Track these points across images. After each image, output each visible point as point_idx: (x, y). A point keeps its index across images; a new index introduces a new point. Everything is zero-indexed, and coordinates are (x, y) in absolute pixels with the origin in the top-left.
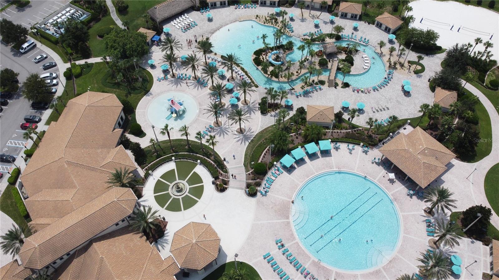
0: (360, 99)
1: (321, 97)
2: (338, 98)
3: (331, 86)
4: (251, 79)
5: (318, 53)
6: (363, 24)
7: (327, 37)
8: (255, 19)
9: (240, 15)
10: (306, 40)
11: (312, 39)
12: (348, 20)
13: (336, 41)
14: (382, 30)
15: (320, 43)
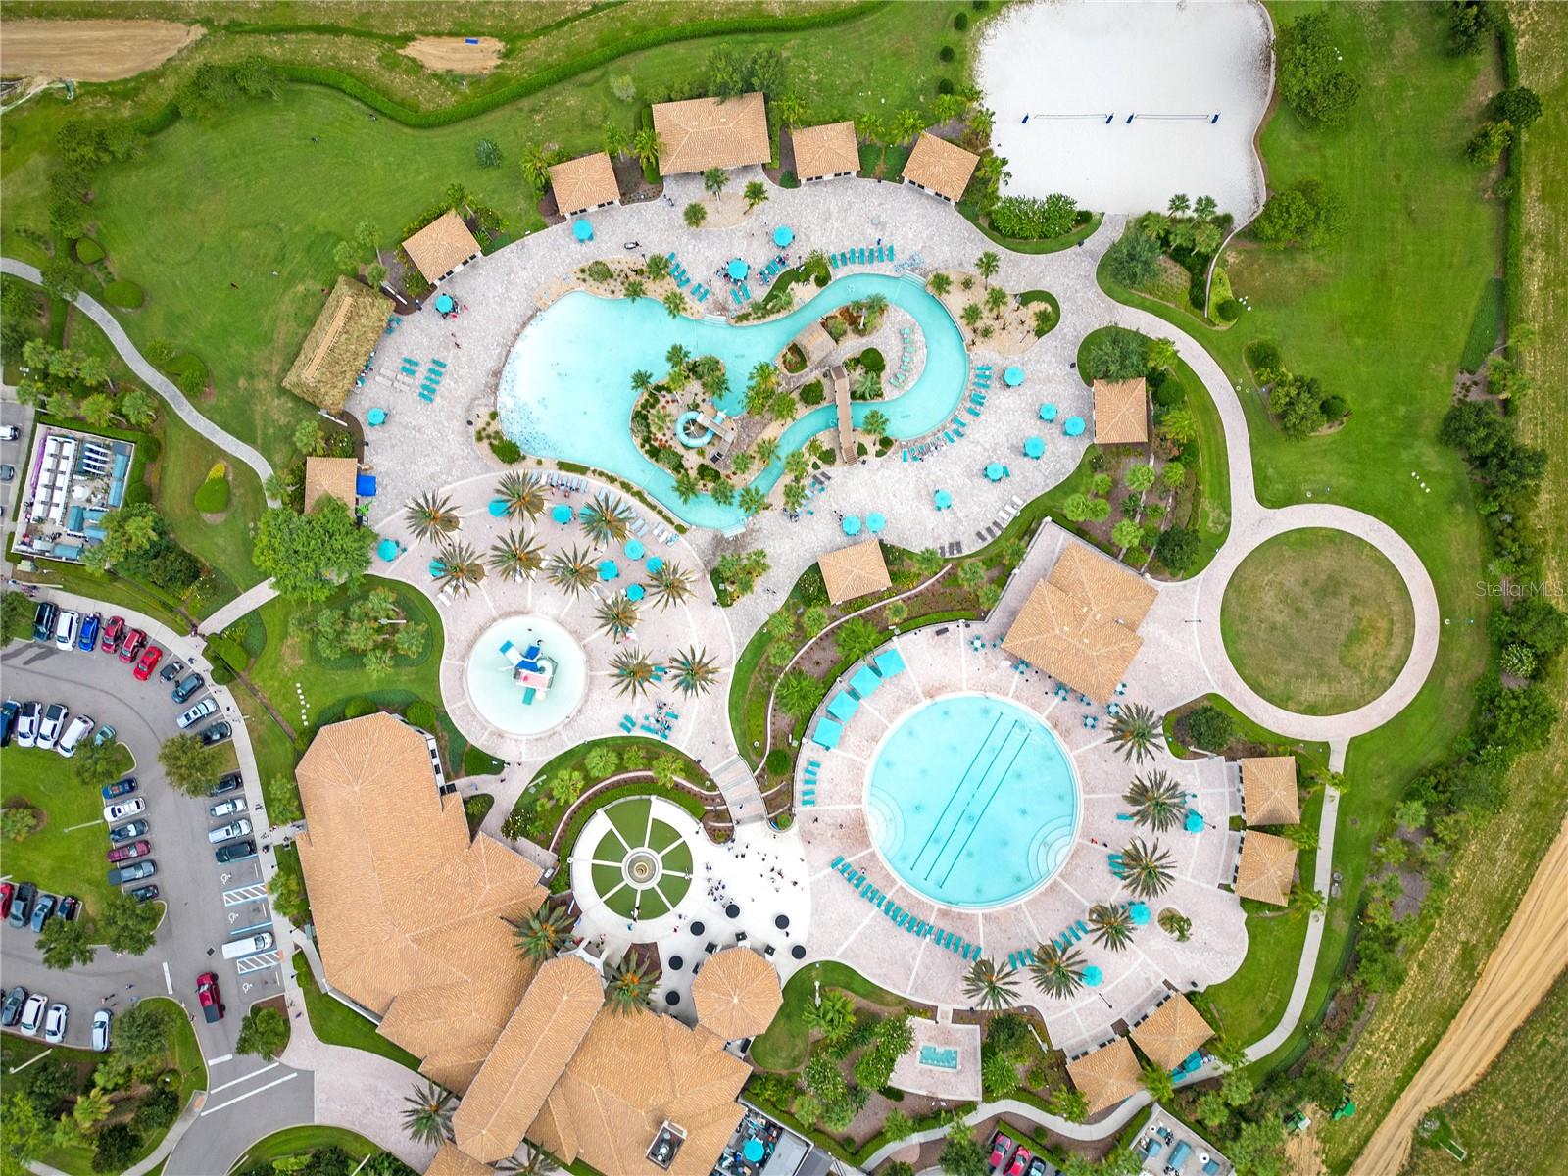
1: (837, 502)
2: (878, 493)
3: (851, 461)
4: (660, 512)
5: (789, 355)
6: (872, 191)
7: (793, 285)
8: (583, 287)
9: (535, 285)
10: (744, 317)
11: (756, 307)
12: (830, 189)
13: (820, 290)
14: (928, 197)
15: (781, 315)
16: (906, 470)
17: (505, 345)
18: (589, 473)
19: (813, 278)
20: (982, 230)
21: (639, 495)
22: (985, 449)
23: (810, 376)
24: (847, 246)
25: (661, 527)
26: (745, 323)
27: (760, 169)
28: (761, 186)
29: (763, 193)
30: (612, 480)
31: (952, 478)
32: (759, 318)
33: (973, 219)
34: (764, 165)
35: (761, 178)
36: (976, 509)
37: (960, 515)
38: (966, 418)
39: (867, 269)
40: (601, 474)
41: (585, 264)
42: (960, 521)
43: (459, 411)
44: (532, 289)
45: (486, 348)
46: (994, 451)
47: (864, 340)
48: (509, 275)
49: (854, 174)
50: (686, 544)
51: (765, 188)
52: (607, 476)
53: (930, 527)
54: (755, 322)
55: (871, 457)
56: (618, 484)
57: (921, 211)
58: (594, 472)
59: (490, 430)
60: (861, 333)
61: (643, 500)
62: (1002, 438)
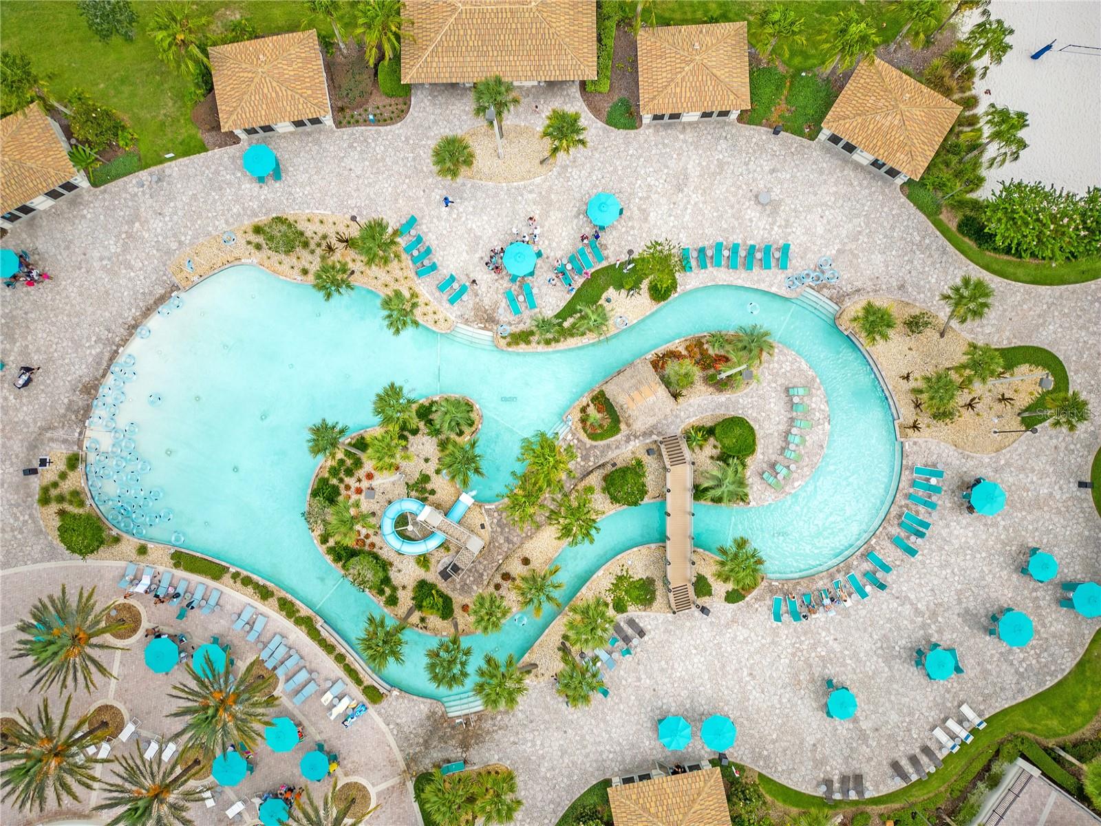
0: (814, 647)
1: (650, 677)
2: (724, 666)
3: (683, 604)
4: (340, 658)
5: (592, 410)
6: (761, 148)
7: (611, 292)
8: (257, 257)
9: (174, 246)
10: (522, 337)
11: (544, 325)
12: (690, 136)
13: (656, 306)
14: (857, 166)
15: (585, 340)
16: (775, 633)
17: (109, 342)
18: (227, 578)
19: (645, 285)
20: (945, 231)
21: (307, 623)
22: (917, 612)
23: (623, 450)
24: (709, 236)
25: (338, 688)
26: (522, 347)
27: (575, 91)
28: (576, 119)
29: (578, 131)
30: (264, 593)
31: (855, 656)
32: (548, 342)
33: (932, 213)
34: (583, 84)
35: (575, 105)
36: (894, 717)
37: (865, 725)
38: (889, 553)
39: (740, 277)
40: (247, 581)
41: (262, 219)
42: (863, 737)
43: (17, 446)
44: (169, 252)
45: (77, 345)
46: (934, 615)
47: (722, 398)
48: (131, 223)
49: (734, 116)
50: (379, 721)
51: (582, 122)
52: (257, 586)
53: (810, 740)
54: (541, 348)
55: (716, 602)
56: (273, 601)
57: (843, 189)
58: (235, 576)
59: (66, 487)
60: (721, 385)
61: (313, 633)
62: (949, 597)
